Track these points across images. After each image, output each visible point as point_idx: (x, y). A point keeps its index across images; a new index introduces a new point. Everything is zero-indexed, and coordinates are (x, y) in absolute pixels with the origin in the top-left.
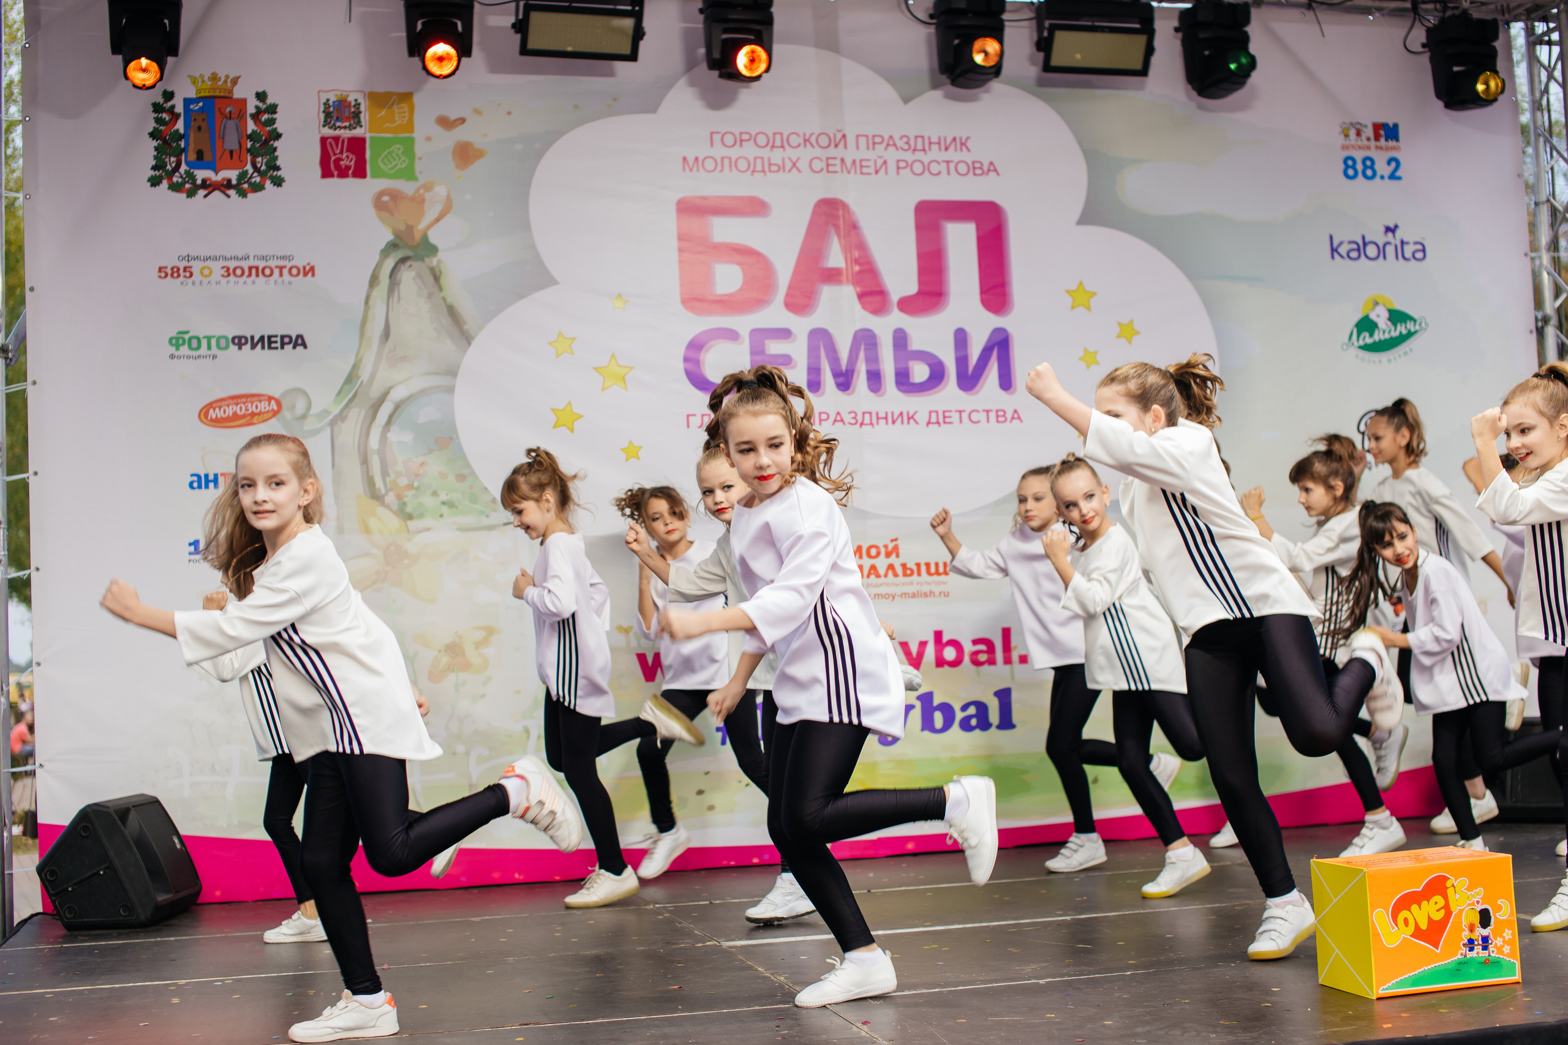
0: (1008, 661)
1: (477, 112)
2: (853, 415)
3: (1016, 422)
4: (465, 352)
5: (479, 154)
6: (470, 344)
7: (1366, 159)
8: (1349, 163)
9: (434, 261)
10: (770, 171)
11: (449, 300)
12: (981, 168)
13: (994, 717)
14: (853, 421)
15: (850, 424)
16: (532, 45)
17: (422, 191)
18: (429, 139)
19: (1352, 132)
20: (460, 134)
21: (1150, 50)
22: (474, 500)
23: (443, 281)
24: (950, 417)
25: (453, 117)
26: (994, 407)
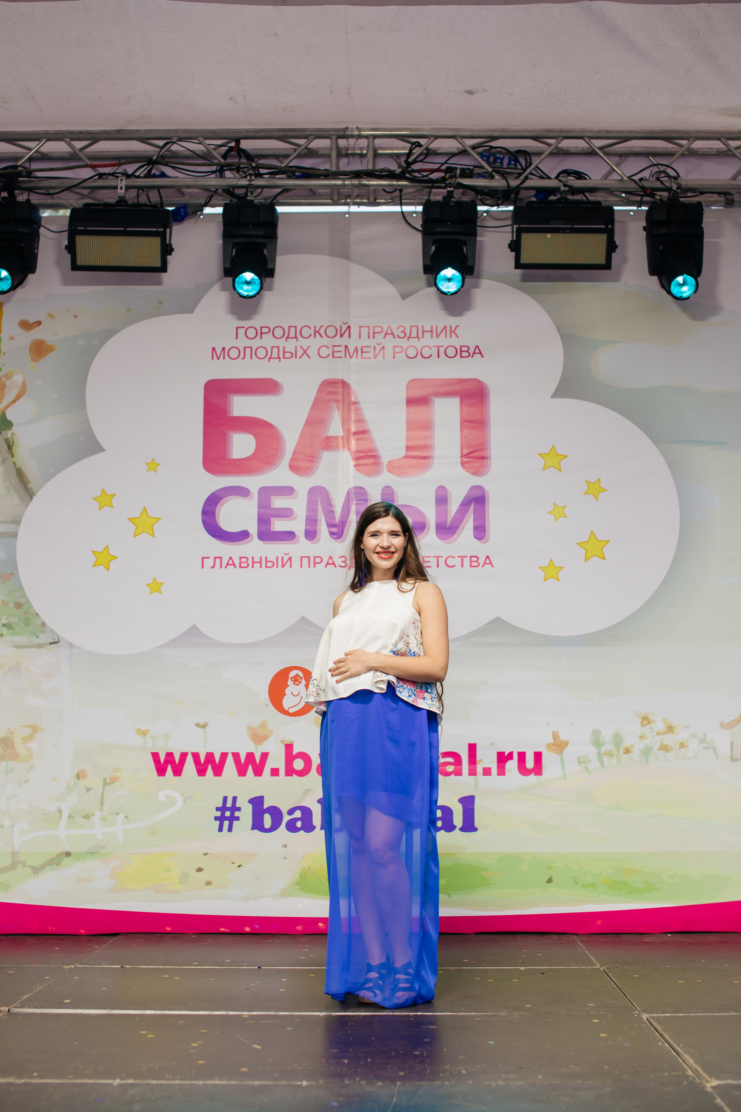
0: (473, 772)
1: (51, 316)
2: (343, 559)
4: (27, 505)
5: (50, 349)
6: (32, 499)
9: (9, 434)
10: (284, 358)
11: (17, 464)
13: (458, 820)
14: (343, 564)
15: (340, 566)
16: (80, 262)
17: (4, 379)
18: (12, 338)
20: (36, 334)
21: (611, 247)
22: (27, 623)
23: (15, 449)
24: (429, 562)
25: (32, 321)
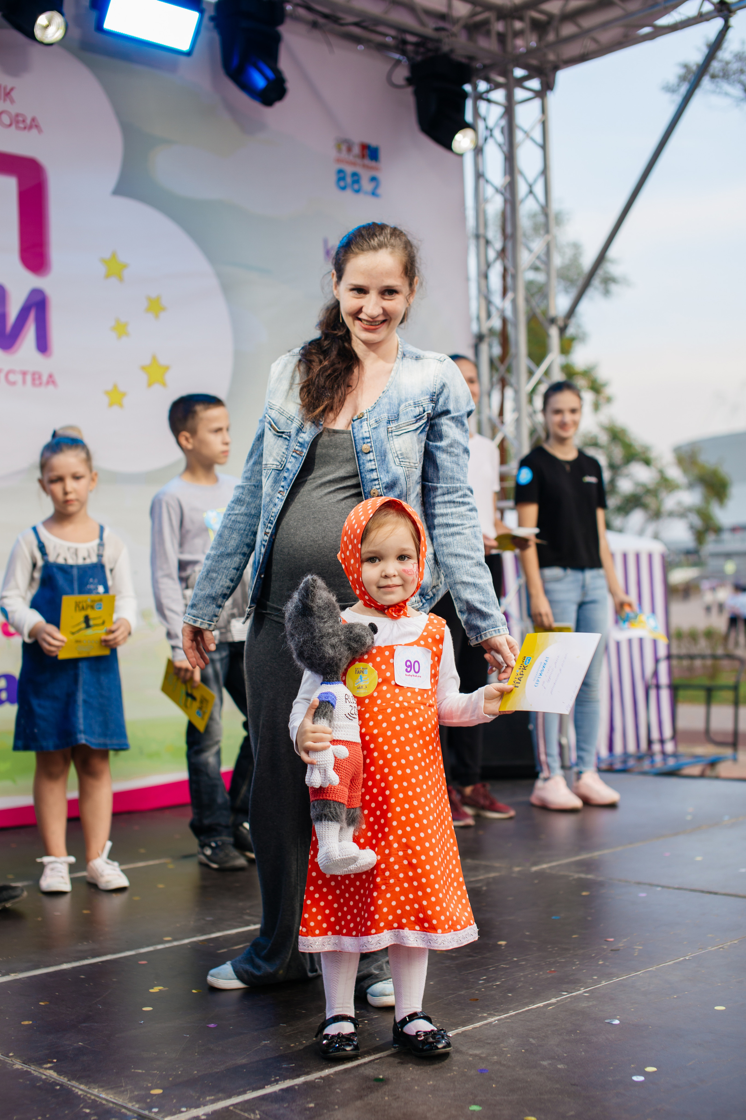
3: (51, 387)
7: (354, 174)
8: (341, 175)
12: (24, 121)
19: (344, 148)
26: (31, 368)
